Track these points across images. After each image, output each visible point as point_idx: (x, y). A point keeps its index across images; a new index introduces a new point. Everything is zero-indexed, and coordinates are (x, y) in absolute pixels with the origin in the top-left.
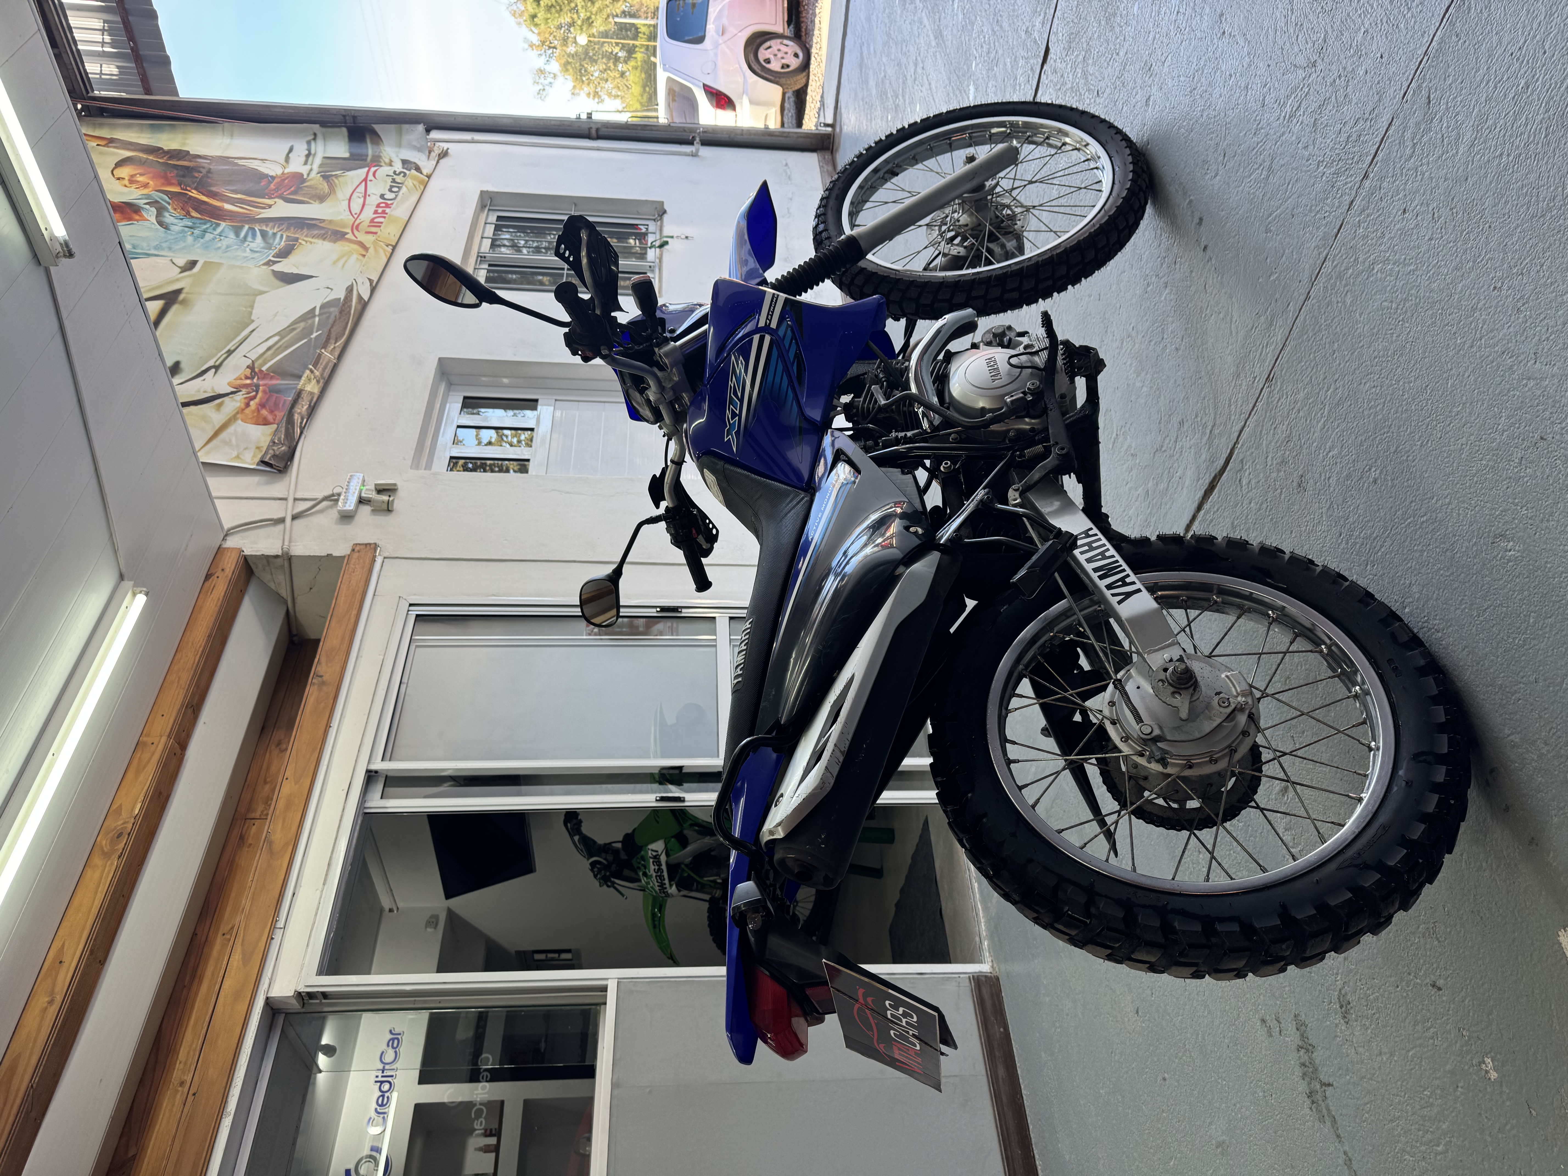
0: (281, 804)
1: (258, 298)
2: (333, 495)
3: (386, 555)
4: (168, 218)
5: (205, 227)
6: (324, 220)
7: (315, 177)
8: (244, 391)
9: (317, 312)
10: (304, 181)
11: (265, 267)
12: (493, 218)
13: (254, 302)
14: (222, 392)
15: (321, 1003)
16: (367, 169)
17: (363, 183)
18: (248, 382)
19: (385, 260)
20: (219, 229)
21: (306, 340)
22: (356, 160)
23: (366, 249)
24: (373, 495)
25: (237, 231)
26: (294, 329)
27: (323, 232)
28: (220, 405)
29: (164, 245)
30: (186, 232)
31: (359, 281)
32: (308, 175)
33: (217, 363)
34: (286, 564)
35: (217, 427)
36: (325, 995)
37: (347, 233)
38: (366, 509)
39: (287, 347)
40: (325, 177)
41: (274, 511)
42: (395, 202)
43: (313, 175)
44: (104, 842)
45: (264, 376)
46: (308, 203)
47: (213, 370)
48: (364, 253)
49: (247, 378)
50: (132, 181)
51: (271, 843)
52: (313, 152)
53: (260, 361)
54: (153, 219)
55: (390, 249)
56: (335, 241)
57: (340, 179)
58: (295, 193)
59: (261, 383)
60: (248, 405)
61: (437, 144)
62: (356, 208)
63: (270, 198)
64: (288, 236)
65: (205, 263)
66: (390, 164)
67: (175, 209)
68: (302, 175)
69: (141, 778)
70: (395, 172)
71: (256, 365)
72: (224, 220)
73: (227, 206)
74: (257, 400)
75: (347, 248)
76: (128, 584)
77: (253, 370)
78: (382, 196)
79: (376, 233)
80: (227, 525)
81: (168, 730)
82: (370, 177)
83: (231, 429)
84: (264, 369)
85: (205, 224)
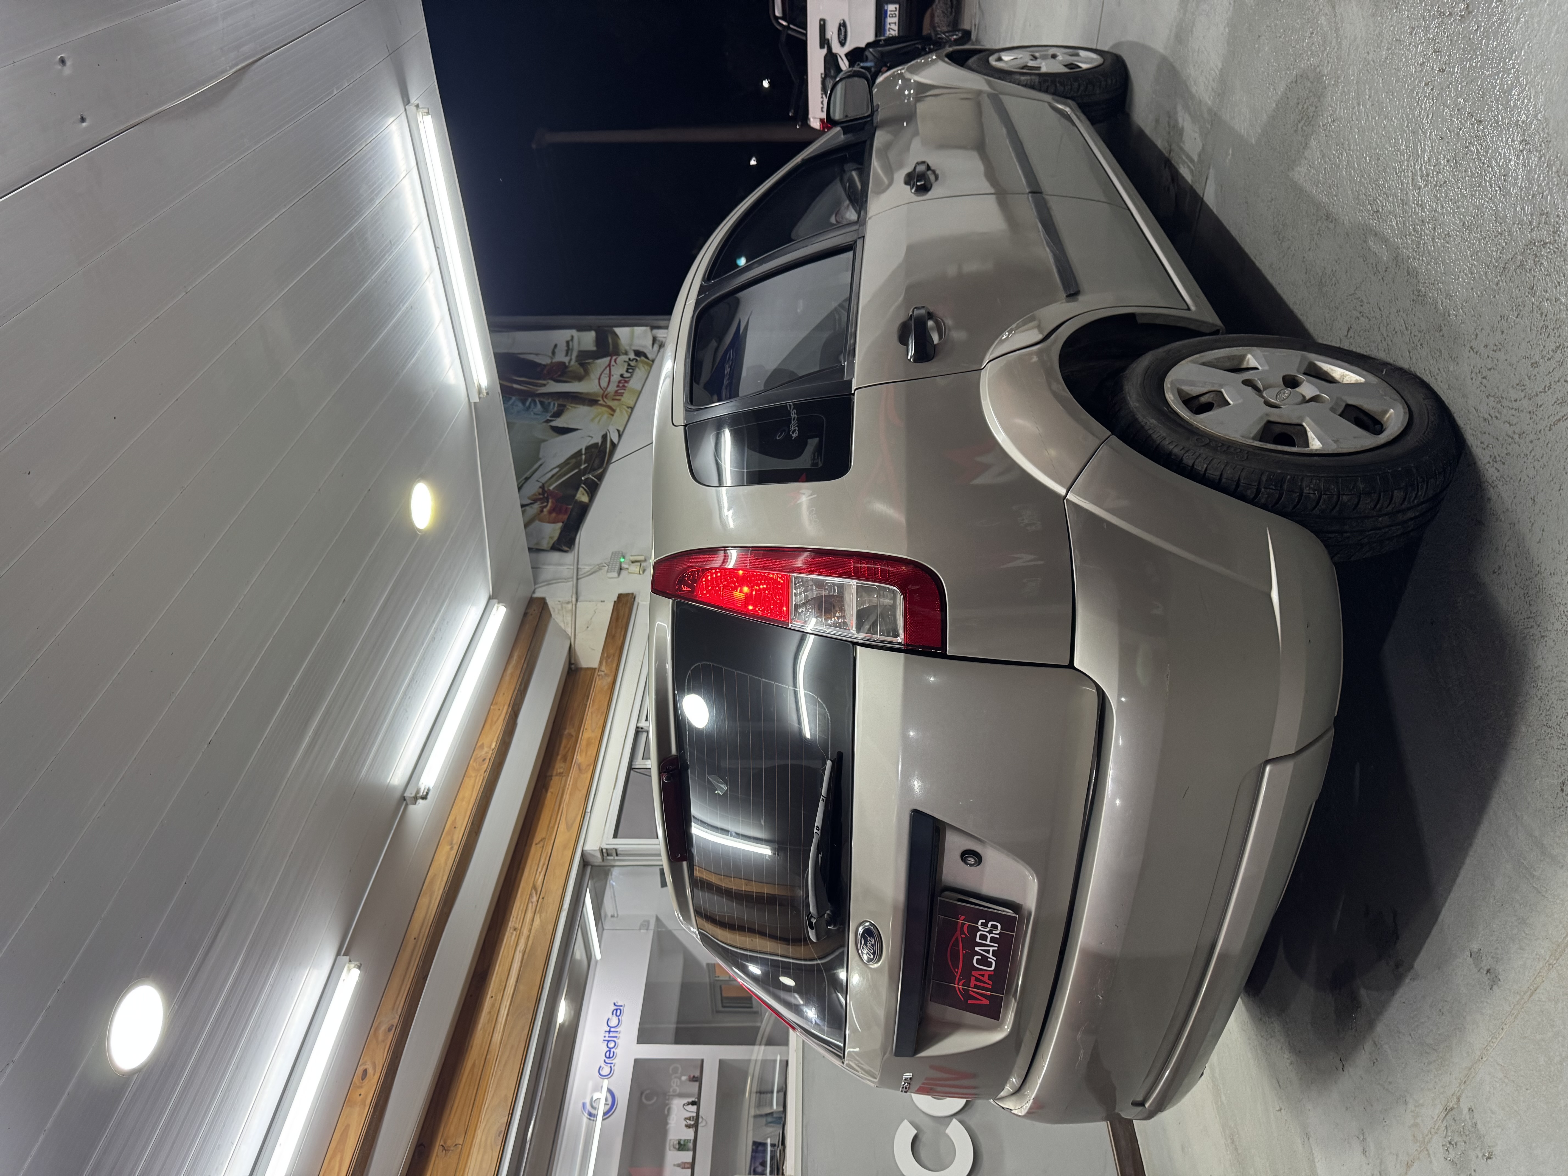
0: (584, 743)
1: (543, 444)
2: (603, 564)
6: (582, 393)
7: (574, 365)
8: (539, 503)
9: (583, 452)
10: (566, 367)
11: (545, 424)
13: (540, 446)
15: (613, 857)
16: (609, 358)
17: (608, 368)
18: (541, 496)
19: (627, 417)
21: (576, 471)
23: (613, 410)
25: (524, 403)
27: (582, 400)
31: (611, 431)
32: (569, 363)
33: (519, 485)
34: (573, 609)
36: (616, 852)
37: (599, 401)
39: (565, 475)
40: (582, 365)
42: (631, 379)
43: (572, 363)
44: (475, 764)
45: (551, 493)
46: (571, 382)
48: (612, 413)
49: (540, 494)
53: (548, 484)
55: (629, 410)
56: (591, 406)
57: (592, 365)
58: (560, 376)
59: (550, 497)
60: (542, 511)
61: (658, 339)
62: (604, 384)
63: (544, 380)
64: (558, 404)
66: (626, 353)
68: (564, 363)
69: (494, 728)
70: (629, 359)
71: (546, 486)
72: (514, 395)
74: (548, 507)
75: (600, 410)
76: (497, 596)
77: (544, 489)
78: (622, 376)
79: (619, 400)
81: (508, 703)
82: (613, 363)
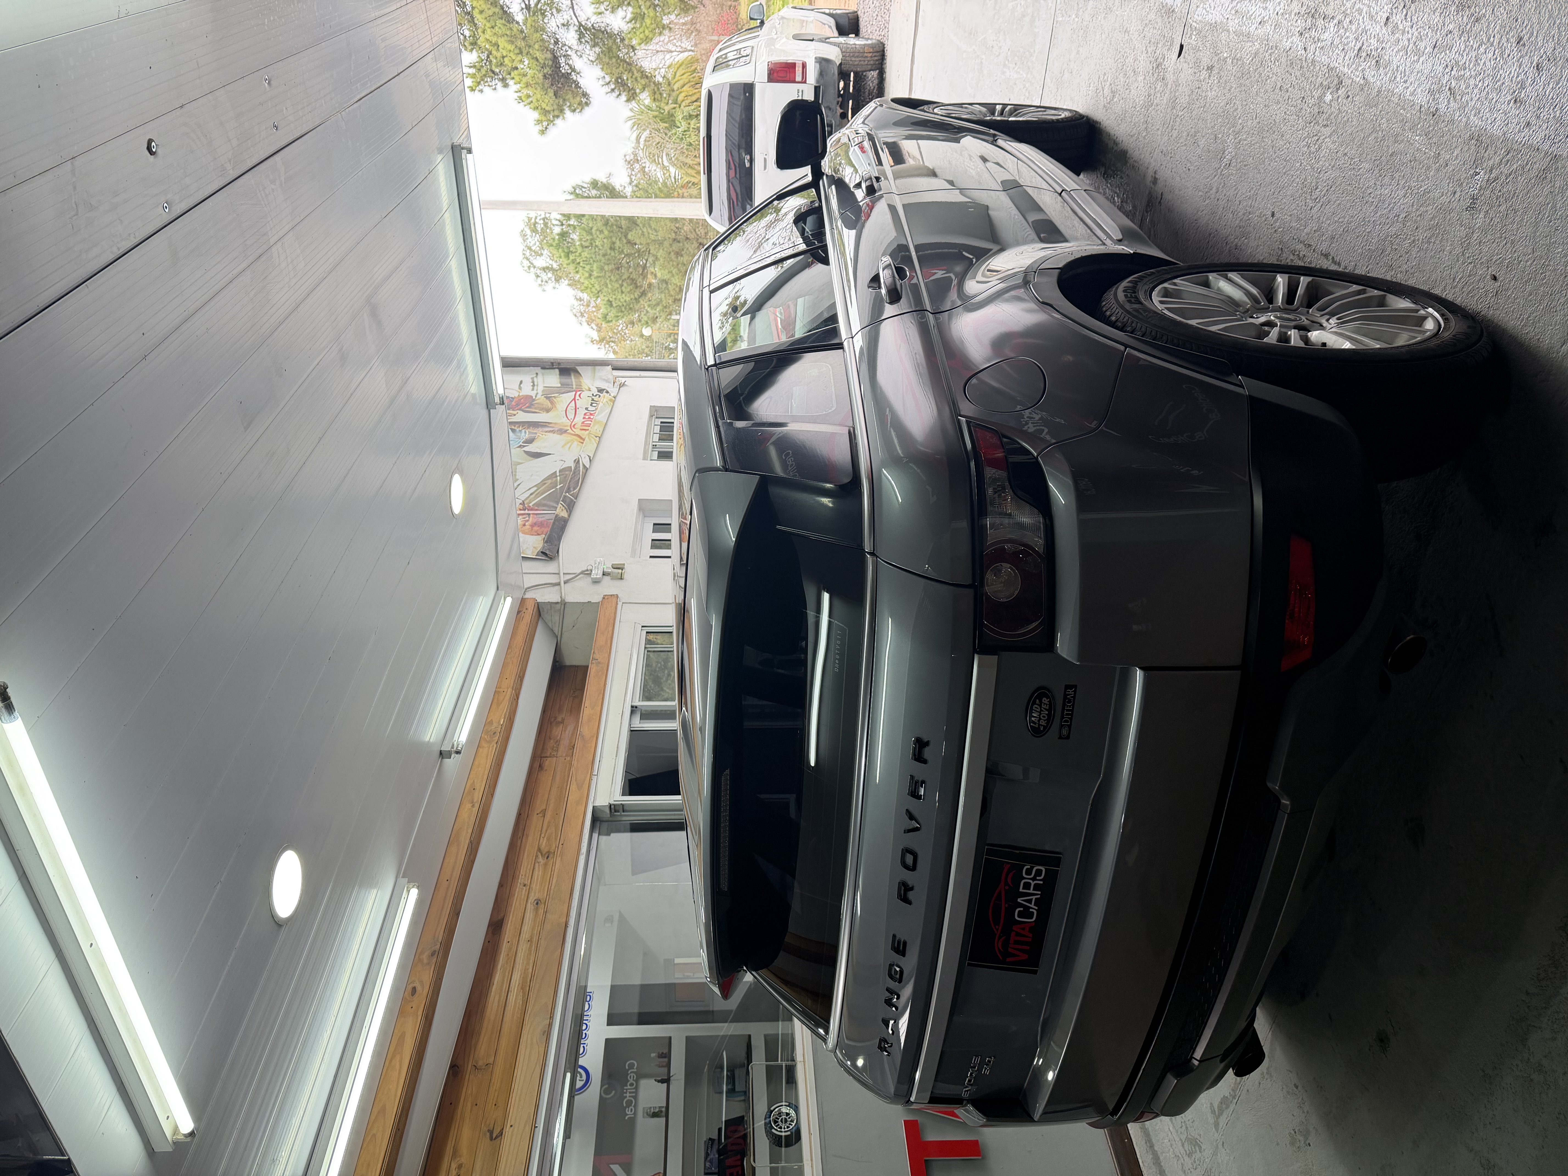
2: (587, 570)
3: (624, 601)
6: (551, 423)
7: (541, 399)
8: (521, 517)
9: (558, 473)
10: (534, 400)
11: (520, 449)
12: (658, 422)
13: (517, 469)
15: (620, 815)
16: (574, 393)
17: (573, 402)
18: (522, 512)
19: (595, 445)
21: (554, 490)
22: (565, 388)
23: (582, 439)
24: (611, 570)
26: (545, 484)
27: (551, 429)
31: (583, 456)
34: (561, 608)
36: (623, 808)
37: (568, 430)
38: (606, 578)
39: (543, 494)
40: (547, 398)
41: (552, 579)
42: (596, 413)
43: (539, 397)
44: (486, 737)
45: (532, 508)
46: (539, 413)
48: (581, 441)
49: (521, 510)
51: (583, 736)
52: (536, 384)
53: (527, 501)
56: (561, 434)
57: (558, 399)
58: (528, 407)
59: (530, 512)
60: (525, 524)
61: (618, 378)
62: (571, 416)
63: (514, 410)
64: (529, 431)
66: (589, 390)
70: (593, 395)
71: (526, 503)
74: (530, 522)
75: (569, 438)
76: (501, 593)
77: (525, 505)
78: (586, 409)
79: (586, 430)
80: (528, 586)
81: (510, 686)
82: (577, 397)
84: (531, 505)
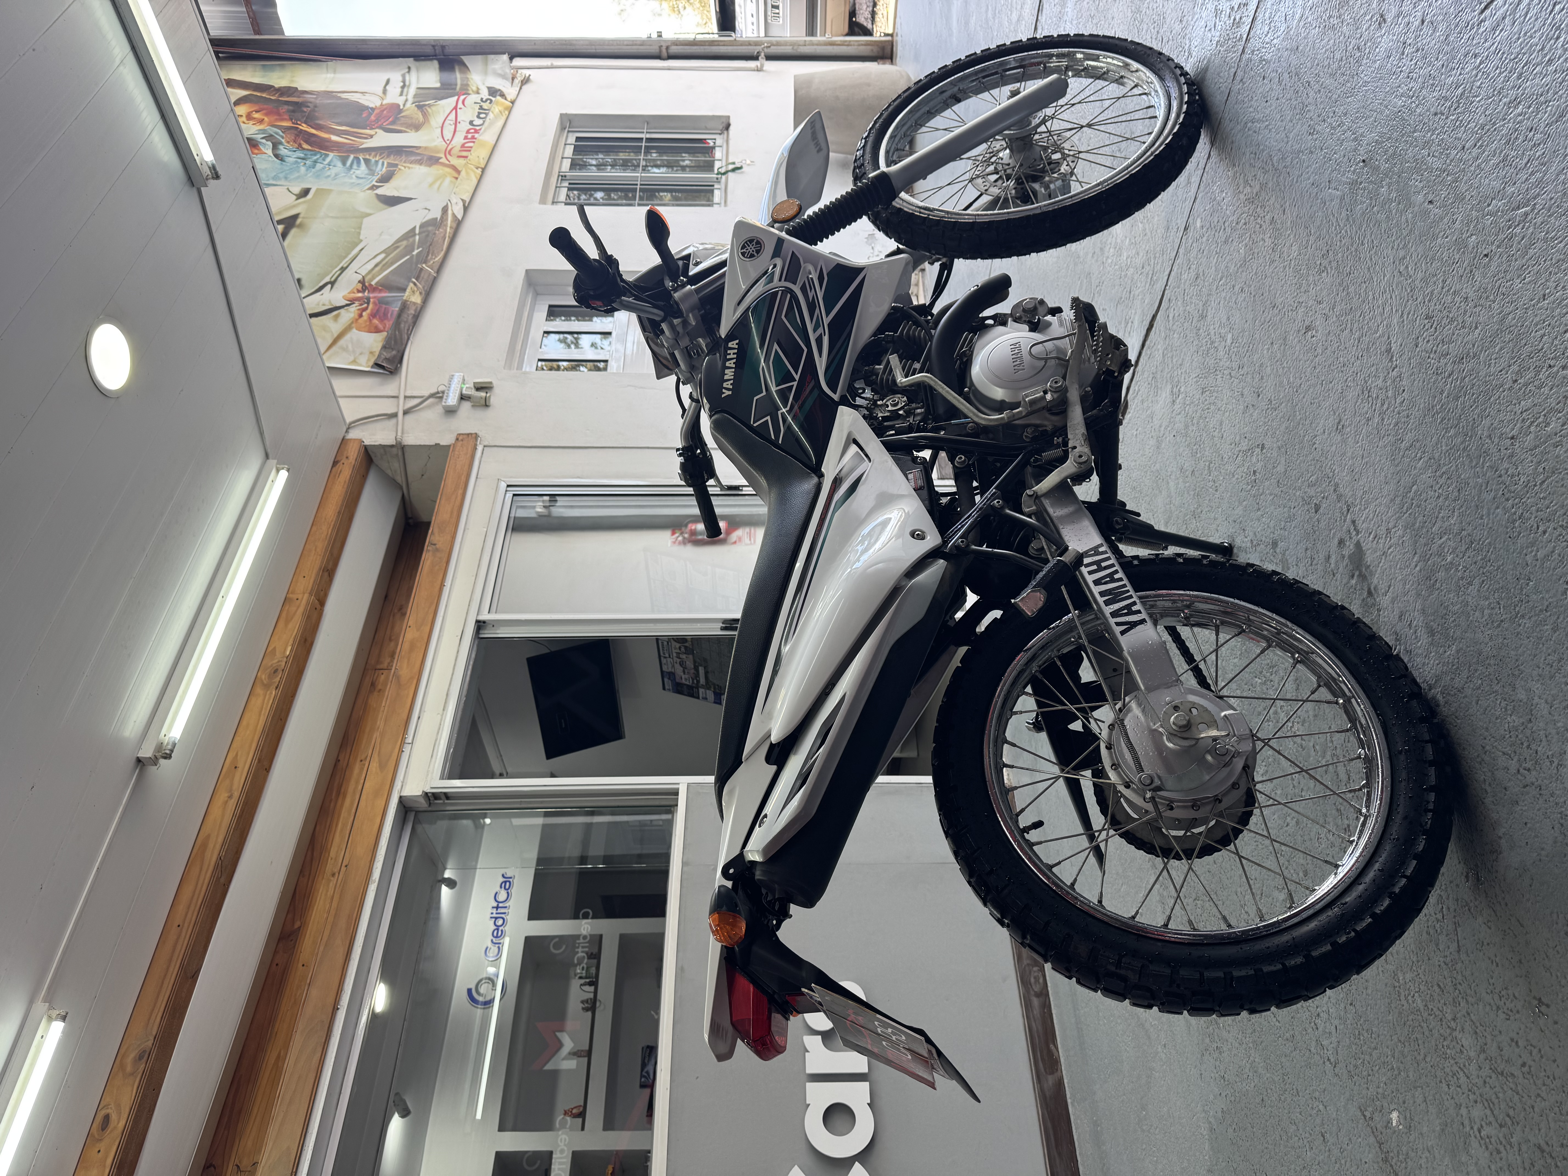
0: (406, 646)
1: (365, 220)
2: (438, 393)
3: (486, 443)
4: (283, 151)
5: (315, 158)
6: (420, 147)
7: (410, 108)
8: (357, 303)
9: (417, 231)
10: (401, 111)
11: (370, 191)
12: (572, 139)
13: (361, 223)
14: (338, 305)
15: (444, 804)
16: (456, 97)
17: (454, 111)
18: (360, 295)
19: (475, 181)
20: (328, 160)
21: (408, 257)
22: (446, 90)
23: (459, 172)
24: (472, 392)
25: (344, 160)
26: (398, 247)
27: (419, 158)
28: (337, 316)
29: (281, 175)
30: (299, 163)
31: (454, 201)
32: (404, 105)
33: (333, 279)
34: (400, 453)
35: (335, 335)
36: (447, 796)
37: (441, 158)
38: (466, 405)
39: (392, 264)
40: (420, 107)
41: (388, 407)
42: (483, 128)
43: (408, 105)
44: (263, 677)
45: (374, 289)
46: (405, 132)
47: (329, 286)
48: (456, 176)
49: (359, 291)
50: (249, 117)
51: (398, 678)
52: (407, 83)
53: (369, 276)
54: (270, 152)
55: (479, 171)
56: (430, 166)
57: (434, 108)
58: (393, 123)
59: (371, 295)
60: (361, 316)
61: (520, 71)
62: (448, 135)
63: (371, 129)
64: (388, 163)
65: (318, 190)
66: (478, 92)
67: (288, 142)
68: (399, 106)
69: (290, 626)
70: (482, 99)
71: (366, 280)
72: (332, 151)
73: (334, 138)
74: (369, 311)
75: (441, 171)
76: (272, 462)
77: (364, 285)
78: (471, 123)
79: (466, 157)
80: (348, 420)
81: (310, 589)
82: (460, 105)
83: (348, 337)
84: (373, 283)
85: (315, 155)
